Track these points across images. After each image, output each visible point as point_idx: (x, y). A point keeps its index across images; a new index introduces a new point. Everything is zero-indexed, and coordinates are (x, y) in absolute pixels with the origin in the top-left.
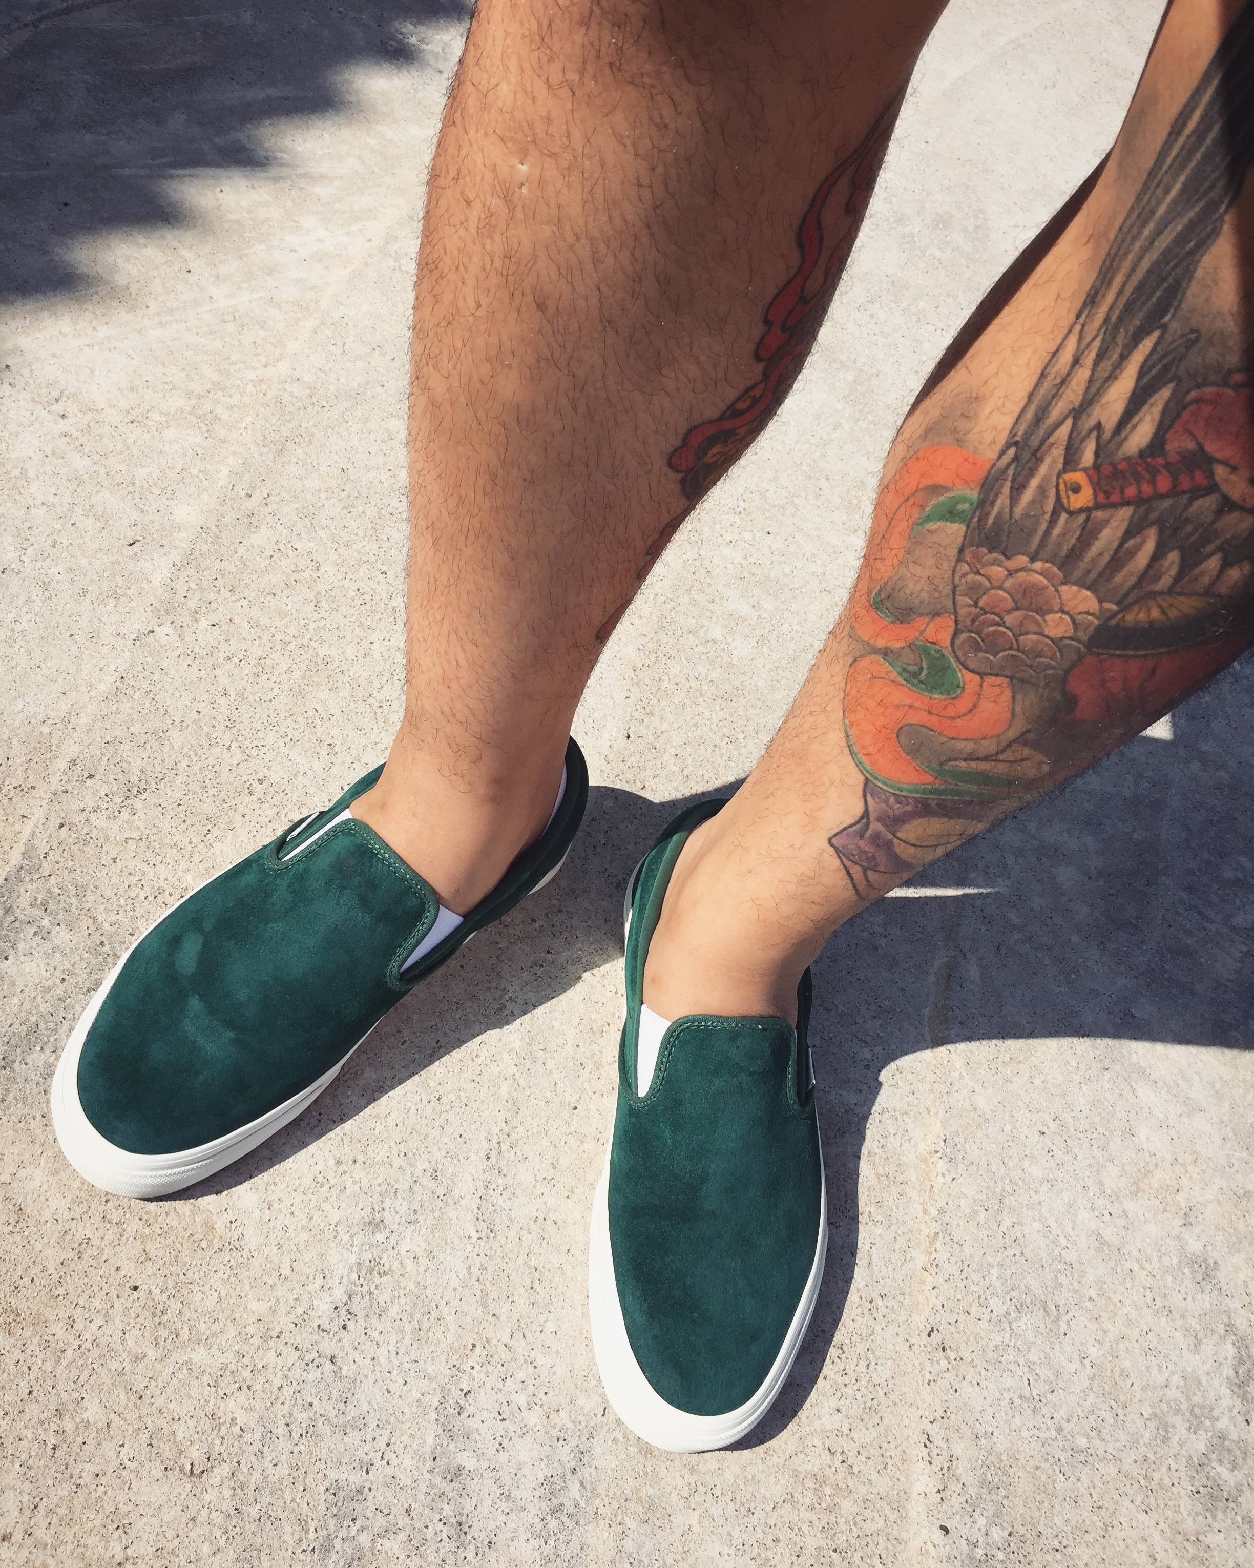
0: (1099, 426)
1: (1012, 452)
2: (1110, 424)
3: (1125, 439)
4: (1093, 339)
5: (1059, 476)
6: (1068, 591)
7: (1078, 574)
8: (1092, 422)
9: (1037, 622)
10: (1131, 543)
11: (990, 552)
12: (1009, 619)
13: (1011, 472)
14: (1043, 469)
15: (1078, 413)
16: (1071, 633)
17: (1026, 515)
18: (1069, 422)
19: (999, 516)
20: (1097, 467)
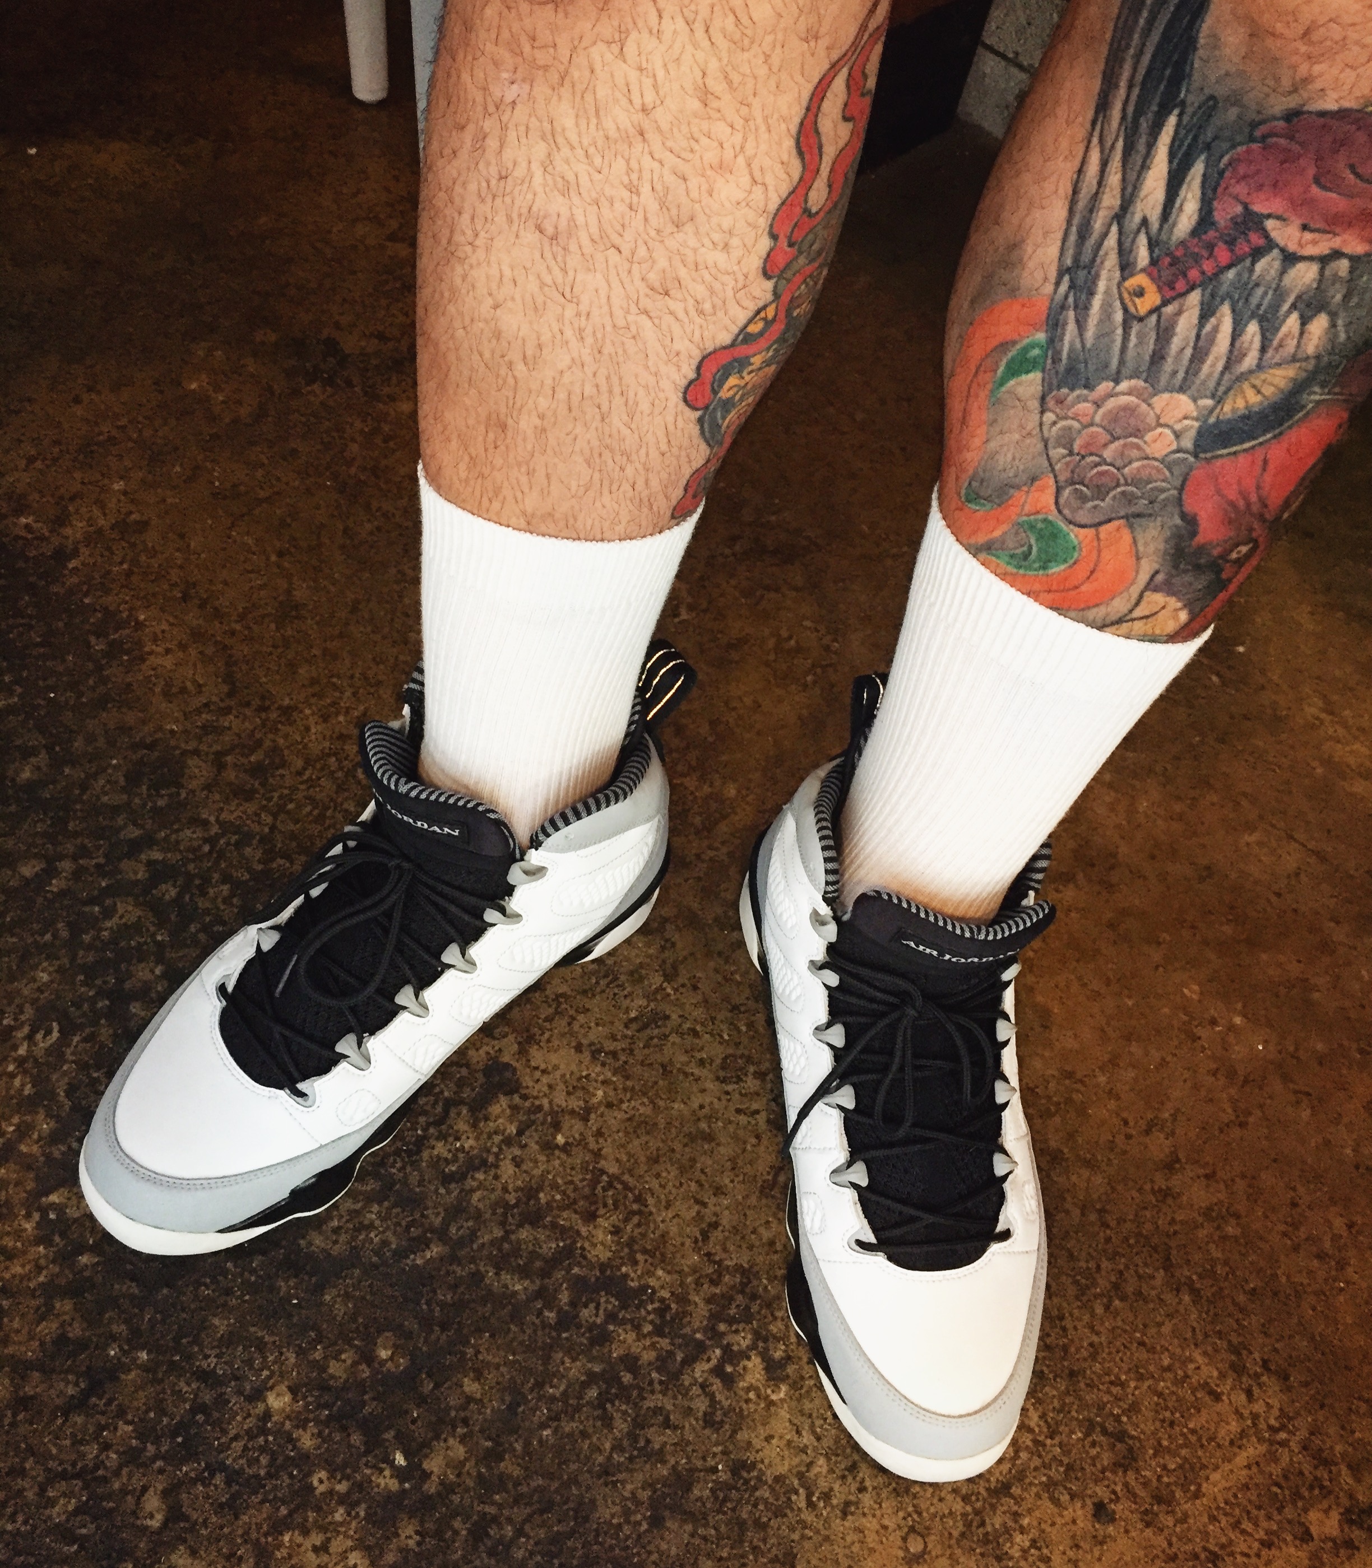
0: (1145, 222)
1: (1066, 278)
2: (1154, 217)
3: (1174, 225)
4: (1116, 139)
5: (1119, 285)
6: (1160, 401)
7: (1164, 379)
8: (1137, 218)
9: (1138, 447)
10: (1208, 327)
11: (1072, 389)
12: (1108, 454)
13: (1071, 300)
14: (1102, 285)
15: (1120, 216)
16: (1174, 447)
17: (1098, 337)
18: (1114, 229)
19: (1071, 350)
20: (1154, 262)
